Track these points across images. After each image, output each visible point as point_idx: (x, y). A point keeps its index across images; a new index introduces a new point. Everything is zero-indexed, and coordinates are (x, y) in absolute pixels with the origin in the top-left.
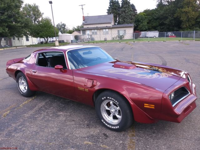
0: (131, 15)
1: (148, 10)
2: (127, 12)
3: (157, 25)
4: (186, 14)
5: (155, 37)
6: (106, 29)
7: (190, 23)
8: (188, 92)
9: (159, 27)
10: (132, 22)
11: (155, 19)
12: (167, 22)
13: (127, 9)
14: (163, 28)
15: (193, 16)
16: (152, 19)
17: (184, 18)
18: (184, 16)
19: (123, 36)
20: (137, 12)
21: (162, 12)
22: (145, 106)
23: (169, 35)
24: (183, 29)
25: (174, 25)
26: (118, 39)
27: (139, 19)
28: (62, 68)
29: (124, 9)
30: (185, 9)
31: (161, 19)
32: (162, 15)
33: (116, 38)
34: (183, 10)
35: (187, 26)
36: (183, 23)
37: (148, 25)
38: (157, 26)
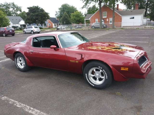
8: (146, 60)
22: (121, 69)
28: (55, 48)
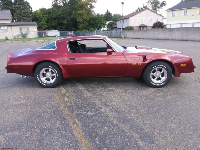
0: (27, 12)
1: (44, 9)
2: (23, 9)
3: (57, 24)
4: (81, 16)
5: (56, 36)
6: (4, 26)
7: (85, 24)
9: (58, 27)
10: (30, 20)
11: (53, 19)
12: (65, 22)
13: (22, 5)
14: (62, 28)
15: (87, 18)
16: (50, 18)
17: (79, 19)
18: (80, 18)
19: (26, 34)
20: (32, 9)
21: (59, 12)
23: (70, 35)
24: (80, 29)
25: (71, 25)
26: (20, 37)
27: (36, 17)
29: (19, 6)
30: (80, 12)
31: (59, 19)
32: (60, 15)
33: (18, 37)
34: (79, 12)
35: (82, 26)
36: (79, 24)
37: (47, 24)
38: (56, 26)
